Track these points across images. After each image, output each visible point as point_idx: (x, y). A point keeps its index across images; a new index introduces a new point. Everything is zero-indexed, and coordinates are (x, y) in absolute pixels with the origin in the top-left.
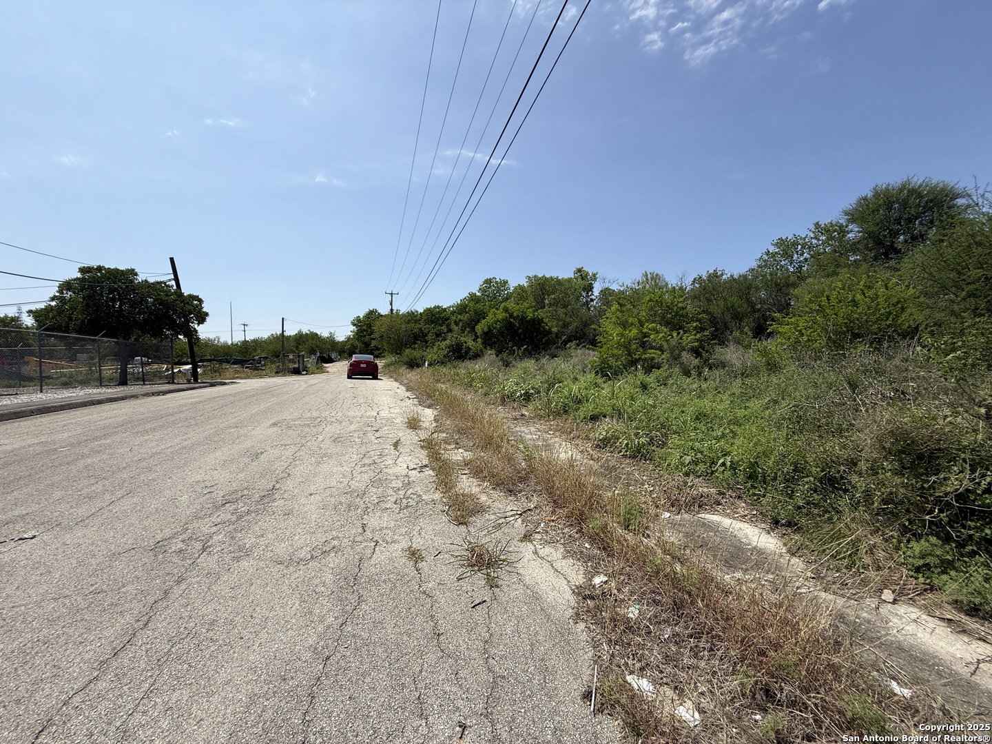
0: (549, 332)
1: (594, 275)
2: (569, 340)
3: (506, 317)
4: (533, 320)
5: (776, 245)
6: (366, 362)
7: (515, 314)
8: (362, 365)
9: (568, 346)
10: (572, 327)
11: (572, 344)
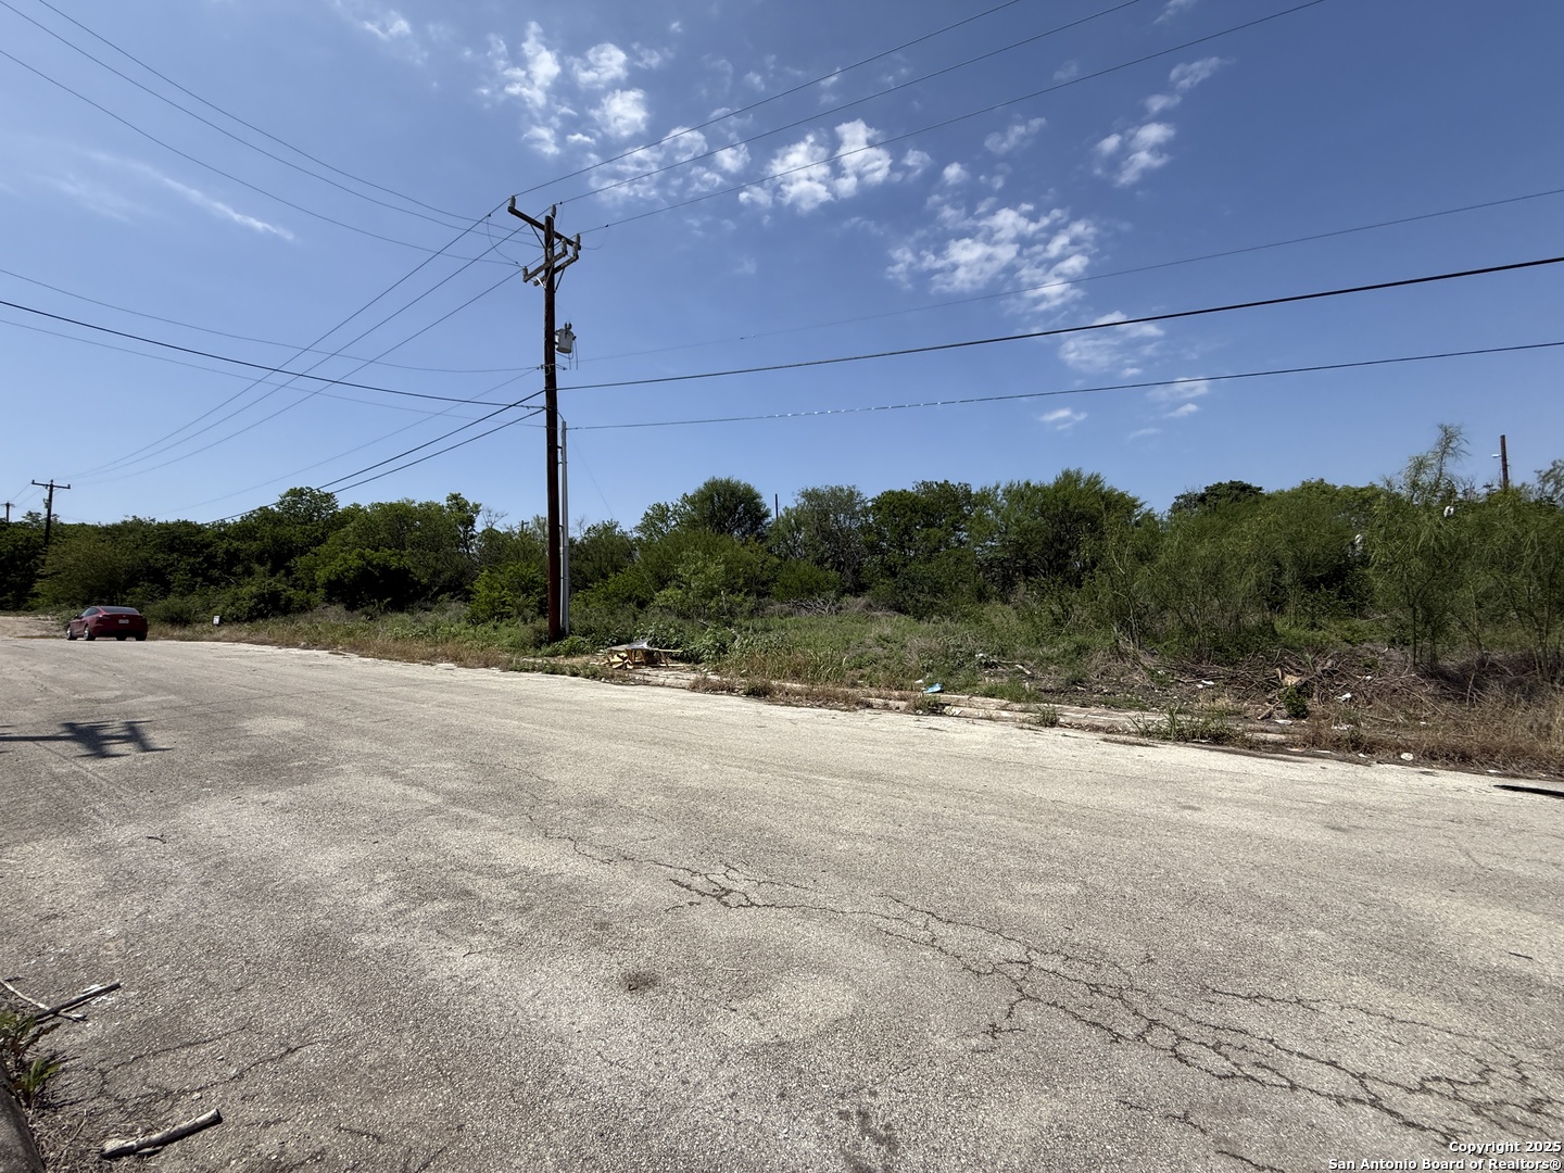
0: (419, 583)
1: (476, 506)
2: (442, 591)
3: (363, 565)
4: (398, 570)
5: (653, 509)
6: (128, 617)
7: (375, 563)
8: (121, 621)
9: (440, 598)
10: (446, 576)
11: (445, 597)
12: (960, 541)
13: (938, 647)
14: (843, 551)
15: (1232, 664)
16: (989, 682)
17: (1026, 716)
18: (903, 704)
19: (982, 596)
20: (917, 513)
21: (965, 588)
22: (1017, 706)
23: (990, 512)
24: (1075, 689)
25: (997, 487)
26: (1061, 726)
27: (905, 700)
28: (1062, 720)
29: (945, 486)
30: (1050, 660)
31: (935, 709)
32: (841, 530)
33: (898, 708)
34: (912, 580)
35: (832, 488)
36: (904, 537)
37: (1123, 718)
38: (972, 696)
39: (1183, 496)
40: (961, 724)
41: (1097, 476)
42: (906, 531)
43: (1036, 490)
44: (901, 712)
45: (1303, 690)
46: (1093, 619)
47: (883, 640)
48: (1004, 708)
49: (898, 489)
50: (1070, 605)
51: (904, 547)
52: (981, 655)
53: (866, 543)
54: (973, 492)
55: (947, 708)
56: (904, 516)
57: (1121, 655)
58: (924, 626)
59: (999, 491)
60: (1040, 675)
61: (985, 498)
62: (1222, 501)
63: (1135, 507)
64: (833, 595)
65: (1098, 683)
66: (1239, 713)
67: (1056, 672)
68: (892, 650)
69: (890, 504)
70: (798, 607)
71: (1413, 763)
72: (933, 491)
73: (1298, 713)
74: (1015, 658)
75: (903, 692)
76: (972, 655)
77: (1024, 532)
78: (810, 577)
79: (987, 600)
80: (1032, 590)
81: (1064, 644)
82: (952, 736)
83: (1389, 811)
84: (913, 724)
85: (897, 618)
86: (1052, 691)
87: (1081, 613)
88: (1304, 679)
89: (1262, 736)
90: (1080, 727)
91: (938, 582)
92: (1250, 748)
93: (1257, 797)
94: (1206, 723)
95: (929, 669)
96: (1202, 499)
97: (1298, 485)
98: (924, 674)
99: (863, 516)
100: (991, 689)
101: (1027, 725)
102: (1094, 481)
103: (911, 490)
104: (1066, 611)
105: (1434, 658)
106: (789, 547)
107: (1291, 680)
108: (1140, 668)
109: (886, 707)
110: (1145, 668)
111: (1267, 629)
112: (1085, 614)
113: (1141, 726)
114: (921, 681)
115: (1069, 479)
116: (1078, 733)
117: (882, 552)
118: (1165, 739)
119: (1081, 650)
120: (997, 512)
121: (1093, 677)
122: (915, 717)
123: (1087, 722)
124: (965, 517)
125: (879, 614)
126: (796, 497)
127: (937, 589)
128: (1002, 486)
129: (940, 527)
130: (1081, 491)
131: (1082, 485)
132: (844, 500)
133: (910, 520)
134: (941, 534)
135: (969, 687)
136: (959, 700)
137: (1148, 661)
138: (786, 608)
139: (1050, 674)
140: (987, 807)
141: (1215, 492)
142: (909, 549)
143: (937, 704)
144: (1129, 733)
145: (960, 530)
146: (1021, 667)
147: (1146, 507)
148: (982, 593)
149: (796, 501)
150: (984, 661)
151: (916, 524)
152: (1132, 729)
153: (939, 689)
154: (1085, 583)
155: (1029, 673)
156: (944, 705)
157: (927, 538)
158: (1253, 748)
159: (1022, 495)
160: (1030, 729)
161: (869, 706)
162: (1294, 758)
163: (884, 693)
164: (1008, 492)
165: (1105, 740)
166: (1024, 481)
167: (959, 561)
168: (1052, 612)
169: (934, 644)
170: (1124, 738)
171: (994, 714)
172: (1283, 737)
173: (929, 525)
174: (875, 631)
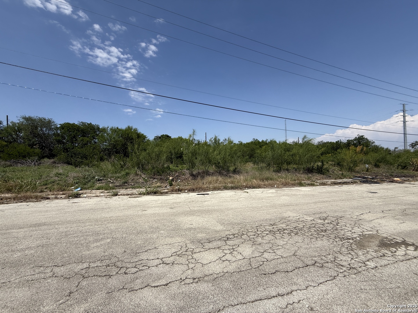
12: (95, 142)
13: (81, 176)
14: (44, 142)
15: (161, 175)
16: (98, 185)
17: (109, 194)
18: (63, 196)
19: (102, 159)
20: (79, 131)
21: (96, 157)
22: (106, 192)
23: (106, 134)
24: (125, 185)
25: (108, 127)
26: (119, 195)
27: (64, 195)
28: (119, 194)
29: (90, 124)
30: (118, 177)
31: (77, 196)
32: (44, 134)
33: (62, 198)
34: (75, 154)
35: (40, 118)
36: (73, 139)
37: (135, 191)
38: (92, 190)
39: (156, 137)
40: (87, 199)
41: (137, 129)
42: (74, 137)
43: (120, 130)
44: (63, 199)
45: (172, 180)
46: (131, 166)
47: (58, 175)
48: (102, 193)
49: (71, 122)
50: (126, 162)
51: (73, 143)
52: (97, 177)
53: (56, 140)
54: (100, 128)
55: (82, 195)
56: (74, 132)
57: (137, 175)
58: (78, 169)
59: (109, 129)
60: (115, 181)
61: (104, 130)
62: (163, 139)
63: (145, 138)
64: (37, 158)
65: (131, 183)
66: (161, 186)
67: (120, 180)
68: (62, 177)
69: (68, 127)
70: (17, 163)
71: (187, 192)
72: (86, 125)
73: (171, 185)
74: (108, 177)
75: (64, 192)
76: (94, 177)
77: (116, 141)
78: (24, 151)
79: (104, 160)
80: (116, 158)
81: (123, 173)
82: (81, 204)
83: (180, 203)
84: (66, 202)
85: (66, 166)
86: (118, 186)
87: (129, 164)
88: (173, 178)
89: (164, 191)
90: (124, 195)
91: (85, 155)
92: (161, 194)
93: (159, 205)
94: (153, 190)
95: (77, 183)
96: (160, 138)
97: (178, 137)
98: (75, 185)
99: (56, 130)
100: (99, 187)
101: (108, 197)
102: (136, 130)
103: (77, 124)
104: (125, 164)
105: (192, 172)
106: (13, 138)
107: (171, 178)
108: (141, 178)
109: (56, 198)
110: (142, 178)
111: (168, 168)
112: (130, 165)
113: (139, 192)
114: (73, 187)
115: (129, 129)
116: (123, 197)
117: (64, 143)
118: (144, 195)
119: (127, 174)
120: (108, 134)
121: (130, 181)
122: (68, 200)
123: (126, 193)
124: (97, 135)
125: (59, 165)
126: (19, 118)
127: (85, 157)
128: (110, 127)
129: (88, 137)
130: (132, 132)
131: (133, 130)
132: (48, 124)
133: (76, 133)
134: (88, 139)
135: (92, 188)
136: (86, 192)
137: (143, 176)
138: (8, 163)
139: (118, 181)
140: (87, 224)
141: (162, 136)
142: (75, 143)
143: (77, 194)
144: (136, 195)
145: (95, 139)
146: (110, 180)
147: (148, 138)
148: (102, 158)
149: (19, 120)
150: (98, 179)
151: (79, 135)
152: (137, 194)
153: (80, 189)
154: (130, 156)
155: (112, 181)
156: (80, 194)
157: (82, 140)
158: (162, 194)
159: (116, 131)
160: (109, 198)
161: (48, 198)
162: (169, 195)
163: (55, 193)
164: (111, 129)
165: (130, 197)
166: (117, 127)
167: (94, 148)
168: (121, 164)
169: (80, 175)
170: (135, 196)
171: (98, 195)
172: (167, 190)
173: (83, 136)
174: (55, 171)
